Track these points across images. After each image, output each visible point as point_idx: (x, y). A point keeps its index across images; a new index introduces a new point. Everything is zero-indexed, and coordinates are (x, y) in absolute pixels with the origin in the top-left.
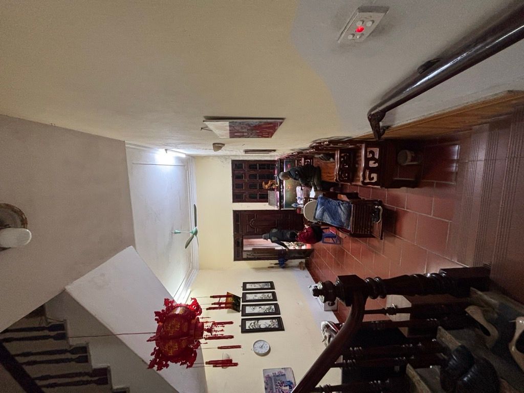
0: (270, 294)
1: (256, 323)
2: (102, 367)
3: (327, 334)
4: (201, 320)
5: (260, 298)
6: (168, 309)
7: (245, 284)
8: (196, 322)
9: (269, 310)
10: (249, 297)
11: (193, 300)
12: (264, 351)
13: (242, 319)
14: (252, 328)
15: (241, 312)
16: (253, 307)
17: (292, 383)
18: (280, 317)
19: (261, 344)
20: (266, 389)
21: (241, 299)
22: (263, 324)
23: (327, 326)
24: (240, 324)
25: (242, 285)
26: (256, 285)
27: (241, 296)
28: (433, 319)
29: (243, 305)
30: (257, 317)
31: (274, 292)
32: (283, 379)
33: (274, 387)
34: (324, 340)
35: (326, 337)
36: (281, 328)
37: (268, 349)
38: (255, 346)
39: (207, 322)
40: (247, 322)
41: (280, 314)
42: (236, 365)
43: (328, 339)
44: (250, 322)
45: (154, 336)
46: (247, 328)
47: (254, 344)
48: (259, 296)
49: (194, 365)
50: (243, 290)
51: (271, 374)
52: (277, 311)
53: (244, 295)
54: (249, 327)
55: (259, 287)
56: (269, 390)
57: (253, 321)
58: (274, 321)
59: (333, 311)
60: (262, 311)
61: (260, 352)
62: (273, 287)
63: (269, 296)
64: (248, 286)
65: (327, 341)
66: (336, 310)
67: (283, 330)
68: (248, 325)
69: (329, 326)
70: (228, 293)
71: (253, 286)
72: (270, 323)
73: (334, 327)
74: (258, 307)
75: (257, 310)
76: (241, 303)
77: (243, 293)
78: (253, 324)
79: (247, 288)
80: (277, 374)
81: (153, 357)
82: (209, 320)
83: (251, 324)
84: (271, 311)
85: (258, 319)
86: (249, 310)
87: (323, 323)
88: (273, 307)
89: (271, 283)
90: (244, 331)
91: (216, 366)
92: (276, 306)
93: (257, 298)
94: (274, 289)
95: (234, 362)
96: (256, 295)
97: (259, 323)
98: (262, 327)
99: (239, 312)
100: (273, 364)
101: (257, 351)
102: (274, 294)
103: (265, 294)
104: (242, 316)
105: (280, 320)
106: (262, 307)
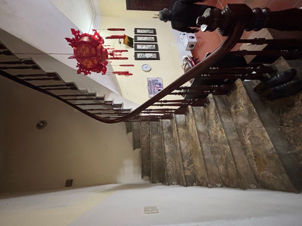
0: (153, 38)
1: (144, 55)
2: (52, 72)
3: (185, 63)
4: (104, 47)
5: (146, 40)
6: (77, 37)
7: (136, 29)
8: (101, 48)
9: (152, 47)
10: (139, 39)
11: (95, 32)
12: (148, 69)
13: (135, 52)
14: (141, 57)
15: (134, 48)
16: (142, 45)
17: (161, 84)
18: (158, 52)
19: (146, 66)
20: (148, 85)
21: (134, 40)
22: (148, 56)
23: (186, 58)
24: (134, 55)
25: (134, 30)
26: (144, 30)
27: (133, 38)
28: (286, 50)
29: (135, 44)
30: (144, 51)
31: (155, 36)
32: (157, 82)
33: (152, 85)
34: (183, 66)
35: (184, 64)
36: (158, 58)
37: (150, 69)
38: (143, 67)
39: (109, 49)
40: (138, 54)
41: (158, 50)
42: (131, 74)
43: (185, 65)
44: (140, 54)
45: (73, 56)
46: (138, 57)
47: (142, 66)
48: (145, 39)
49: (106, 74)
50: (135, 34)
51: (151, 80)
52: (157, 48)
53: (136, 37)
54: (139, 57)
55: (146, 32)
56: (149, 86)
57: (142, 54)
58: (154, 54)
59: (191, 50)
60: (147, 48)
61: (146, 70)
62: (155, 33)
63: (152, 39)
64: (138, 31)
65: (184, 67)
66: (193, 50)
67: (160, 60)
68: (139, 55)
69: (188, 58)
70: (124, 35)
71: (141, 31)
72: (152, 56)
73: (190, 59)
74: (144, 46)
75: (144, 47)
76: (134, 43)
77: (135, 36)
78: (141, 55)
79: (138, 32)
80: (154, 80)
81: (78, 68)
82: (110, 47)
83: (140, 55)
84: (153, 48)
85: (145, 53)
86: (139, 47)
87: (185, 57)
88: (154, 46)
89: (154, 30)
90: (136, 59)
91: (120, 75)
92: (156, 45)
93: (144, 40)
94: (156, 34)
95: (129, 73)
96: (143, 37)
97: (145, 55)
98: (147, 57)
99: (133, 48)
100: (152, 76)
101: (144, 70)
102: (155, 38)
103: (150, 37)
104: (135, 50)
105: (158, 54)
106: (148, 45)
